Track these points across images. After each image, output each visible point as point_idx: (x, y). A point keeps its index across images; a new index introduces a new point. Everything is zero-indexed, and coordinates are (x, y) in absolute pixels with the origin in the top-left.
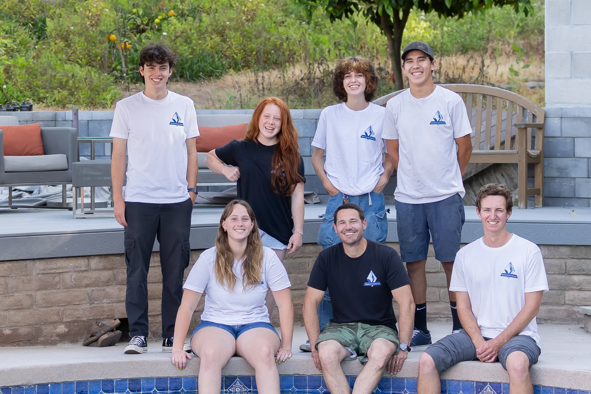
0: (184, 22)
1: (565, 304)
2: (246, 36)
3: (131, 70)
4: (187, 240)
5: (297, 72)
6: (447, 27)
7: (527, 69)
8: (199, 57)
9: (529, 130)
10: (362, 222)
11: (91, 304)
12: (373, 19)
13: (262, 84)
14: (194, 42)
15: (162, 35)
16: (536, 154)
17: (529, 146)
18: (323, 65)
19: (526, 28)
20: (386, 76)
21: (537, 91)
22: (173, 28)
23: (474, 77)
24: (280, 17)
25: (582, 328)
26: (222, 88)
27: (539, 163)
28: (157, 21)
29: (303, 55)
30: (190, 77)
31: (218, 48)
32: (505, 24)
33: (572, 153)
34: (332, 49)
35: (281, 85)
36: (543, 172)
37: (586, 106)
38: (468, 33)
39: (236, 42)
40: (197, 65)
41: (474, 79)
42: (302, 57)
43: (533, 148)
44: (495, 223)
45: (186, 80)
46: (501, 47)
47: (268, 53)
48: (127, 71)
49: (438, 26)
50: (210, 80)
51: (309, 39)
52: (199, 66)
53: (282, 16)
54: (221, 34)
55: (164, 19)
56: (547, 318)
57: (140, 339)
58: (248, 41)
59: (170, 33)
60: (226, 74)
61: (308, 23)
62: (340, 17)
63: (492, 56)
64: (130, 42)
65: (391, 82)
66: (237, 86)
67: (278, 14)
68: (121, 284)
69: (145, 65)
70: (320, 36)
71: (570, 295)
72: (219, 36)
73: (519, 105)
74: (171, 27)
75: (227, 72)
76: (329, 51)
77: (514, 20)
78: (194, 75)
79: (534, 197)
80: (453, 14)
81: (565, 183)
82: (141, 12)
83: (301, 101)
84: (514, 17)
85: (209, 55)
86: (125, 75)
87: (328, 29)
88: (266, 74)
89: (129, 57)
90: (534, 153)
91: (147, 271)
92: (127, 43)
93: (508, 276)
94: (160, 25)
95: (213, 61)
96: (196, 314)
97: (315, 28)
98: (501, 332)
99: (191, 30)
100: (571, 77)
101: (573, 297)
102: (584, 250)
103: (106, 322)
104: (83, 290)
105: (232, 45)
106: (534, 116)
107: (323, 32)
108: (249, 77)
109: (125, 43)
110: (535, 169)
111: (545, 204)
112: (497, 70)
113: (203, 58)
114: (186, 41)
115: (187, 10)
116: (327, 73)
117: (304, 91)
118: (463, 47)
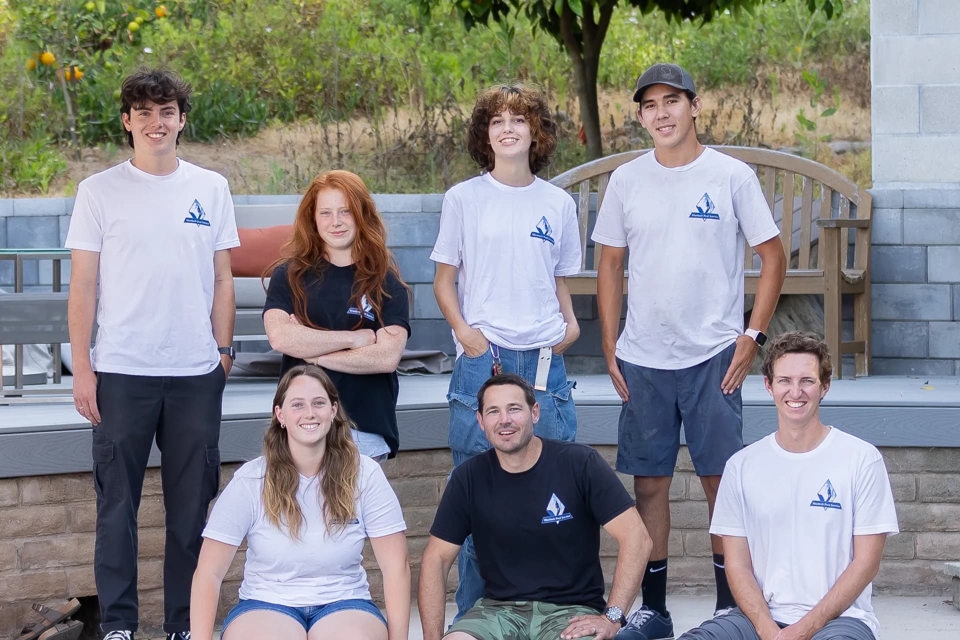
0: (184, 28)
1: (915, 558)
2: (303, 55)
3: (84, 120)
4: (214, 446)
5: (403, 124)
6: (680, 38)
7: (830, 118)
8: (214, 95)
9: (844, 231)
10: (531, 409)
11: (23, 570)
12: (544, 24)
13: (338, 146)
14: (205, 66)
15: (142, 52)
16: (857, 277)
17: (845, 263)
18: (452, 110)
19: (824, 41)
20: (570, 131)
21: (850, 159)
22: (163, 39)
23: (733, 132)
24: (365, 18)
25: (947, 602)
26: (260, 154)
27: (864, 293)
28: (133, 25)
29: (412, 91)
30: (197, 133)
31: (249, 78)
32: (785, 33)
33: (922, 274)
34: (468, 79)
35: (373, 149)
36: (869, 310)
37: (946, 187)
38: (718, 49)
39: (285, 67)
40: (211, 110)
41: (733, 136)
42: (410, 95)
43: (851, 265)
44: (800, 405)
45: (190, 139)
46: (779, 76)
47: (347, 86)
48: (77, 121)
49: (663, 36)
50: (236, 139)
51: (423, 61)
52: (214, 112)
53: (371, 17)
54: (256, 50)
55: (145, 23)
56: (884, 585)
57: (123, 635)
58: (305, 64)
59: (158, 48)
60: (265, 129)
61: (420, 30)
62: (484, 20)
63: (764, 94)
64: (82, 66)
65: (580, 142)
66: (289, 152)
67: (362, 13)
68: (83, 530)
69: (132, 110)
70: (442, 55)
71: (925, 541)
72: (251, 54)
73: (824, 185)
74: (159, 38)
75: (267, 124)
76: (462, 84)
77: (801, 25)
78: (205, 129)
79: (853, 357)
80: (693, 14)
81: (910, 331)
82: (102, 10)
83: (411, 178)
84: (803, 20)
85: (233, 92)
86: (73, 129)
87: (458, 42)
88: (343, 126)
89: (79, 94)
90: (853, 274)
91: (137, 504)
92: (76, 68)
93: (824, 506)
94: (137, 33)
95: (241, 104)
96: (228, 585)
97: (432, 40)
98: (806, 613)
99: (197, 43)
100: (919, 133)
101: (930, 545)
102: (950, 456)
103: (51, 605)
104: (8, 542)
105: (277, 72)
106: (852, 205)
107: (448, 48)
108: (312, 134)
109: (72, 68)
110: (856, 304)
111: (874, 372)
112: (774, 120)
113: (222, 98)
114: (188, 65)
115: (190, 5)
116: (458, 124)
117: (416, 159)
118: (710, 75)
